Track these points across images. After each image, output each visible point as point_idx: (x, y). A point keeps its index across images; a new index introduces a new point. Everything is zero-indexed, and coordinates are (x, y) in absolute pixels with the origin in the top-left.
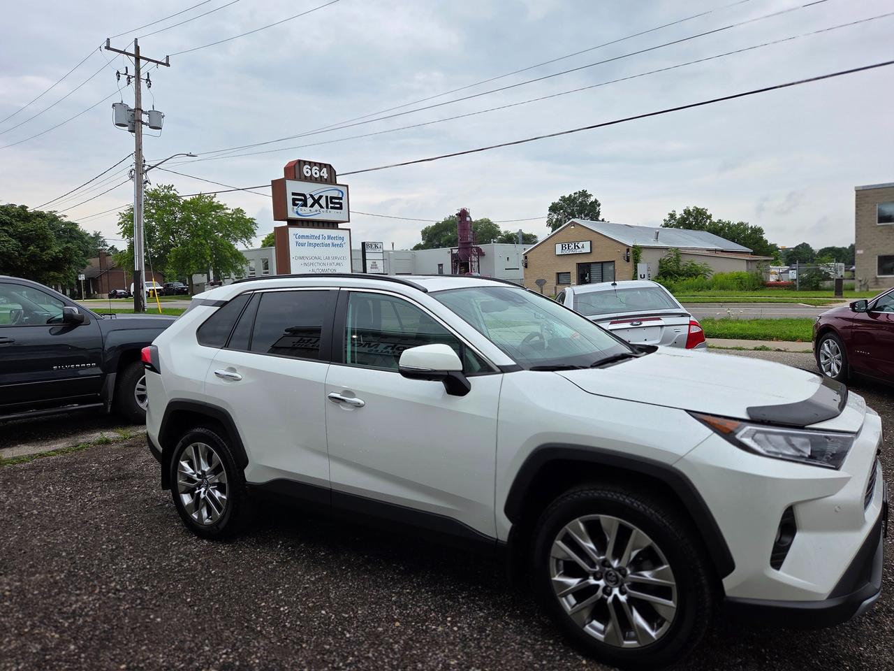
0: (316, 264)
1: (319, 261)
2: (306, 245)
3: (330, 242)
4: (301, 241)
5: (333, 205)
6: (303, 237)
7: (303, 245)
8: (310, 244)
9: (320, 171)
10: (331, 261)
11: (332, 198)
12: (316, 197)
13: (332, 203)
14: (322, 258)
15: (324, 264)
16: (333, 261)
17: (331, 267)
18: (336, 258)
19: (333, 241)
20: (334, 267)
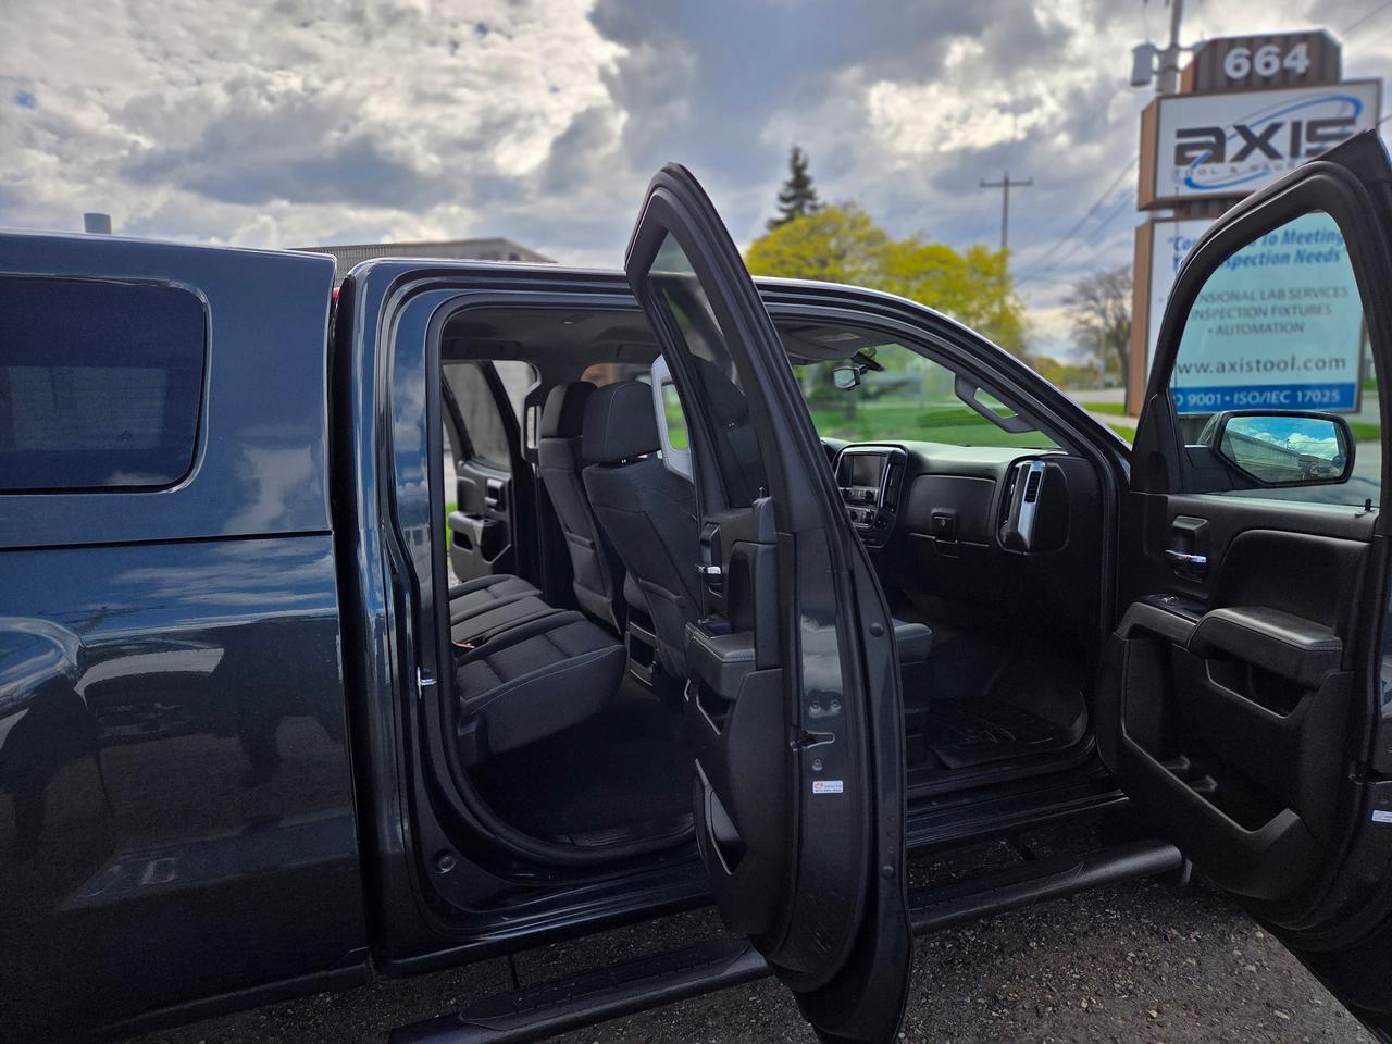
0: (1234, 313)
1: (1244, 303)
3: (1289, 249)
5: (1315, 145)
9: (1282, 56)
10: (1287, 302)
11: (1313, 125)
12: (1258, 131)
13: (1311, 138)
14: (1257, 295)
15: (1261, 312)
16: (1296, 302)
17: (1284, 319)
18: (1308, 292)
19: (1304, 246)
20: (1296, 318)
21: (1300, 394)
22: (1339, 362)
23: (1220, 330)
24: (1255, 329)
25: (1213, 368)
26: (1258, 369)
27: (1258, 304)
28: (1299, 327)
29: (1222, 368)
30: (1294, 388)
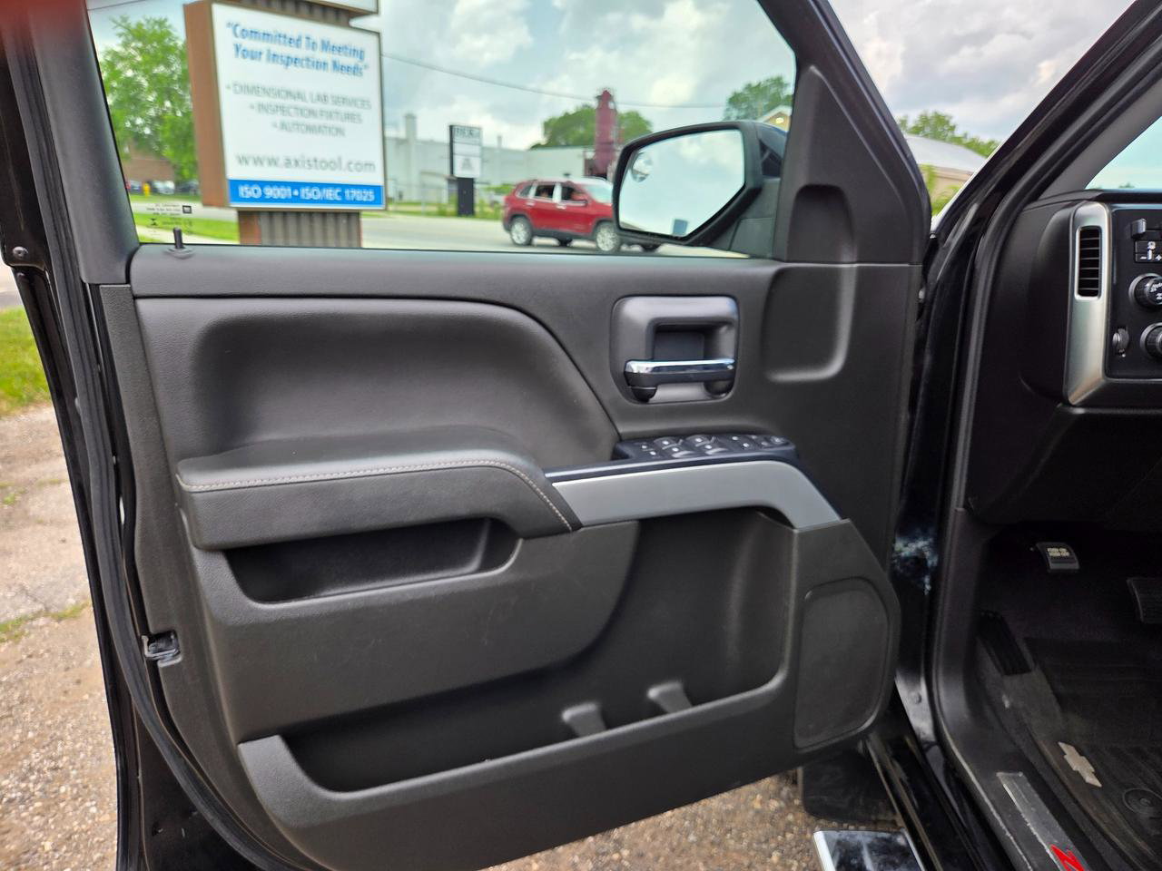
0: (292, 110)
1: (300, 103)
2: (264, 57)
3: (327, 57)
4: (249, 44)
6: (254, 34)
7: (254, 55)
8: (274, 57)
10: (330, 107)
14: (308, 97)
15: (312, 113)
16: (335, 108)
17: (330, 123)
18: (344, 100)
19: (337, 57)
20: (338, 123)
21: (347, 192)
22: (370, 165)
23: (283, 126)
24: (310, 129)
25: (282, 161)
26: (316, 166)
27: (310, 105)
28: (340, 131)
29: (288, 163)
30: (344, 187)
